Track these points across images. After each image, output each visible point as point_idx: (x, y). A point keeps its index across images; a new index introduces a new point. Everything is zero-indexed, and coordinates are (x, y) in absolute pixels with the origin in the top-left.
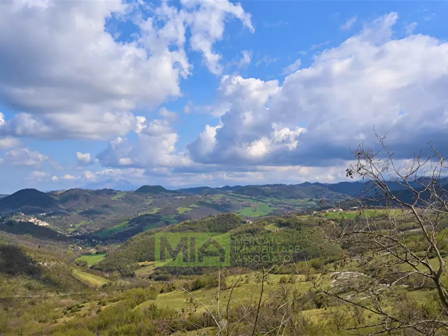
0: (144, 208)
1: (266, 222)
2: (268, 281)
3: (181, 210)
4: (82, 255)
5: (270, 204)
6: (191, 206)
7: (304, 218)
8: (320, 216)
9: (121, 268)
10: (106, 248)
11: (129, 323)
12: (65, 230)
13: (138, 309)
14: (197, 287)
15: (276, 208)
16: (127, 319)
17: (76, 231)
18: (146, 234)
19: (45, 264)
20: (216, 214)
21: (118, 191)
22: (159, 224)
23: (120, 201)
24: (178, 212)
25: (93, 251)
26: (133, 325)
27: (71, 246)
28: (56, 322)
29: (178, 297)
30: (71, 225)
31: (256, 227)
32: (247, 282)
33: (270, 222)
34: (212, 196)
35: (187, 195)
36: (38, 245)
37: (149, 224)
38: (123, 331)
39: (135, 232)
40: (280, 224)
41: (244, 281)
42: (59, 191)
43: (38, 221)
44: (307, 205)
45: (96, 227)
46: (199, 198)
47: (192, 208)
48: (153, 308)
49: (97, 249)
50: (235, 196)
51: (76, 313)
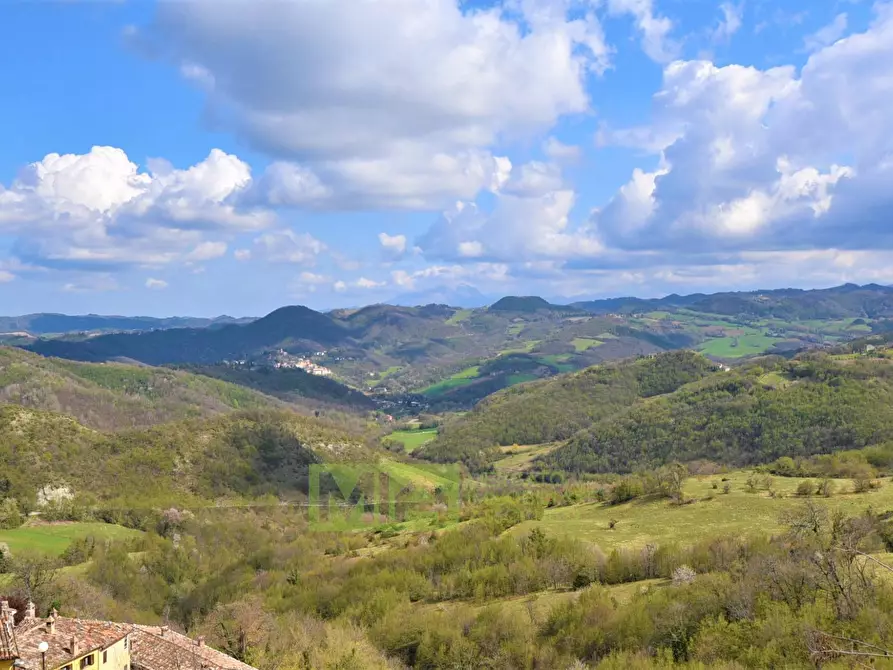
0: (506, 341)
1: (761, 369)
2: (772, 489)
3: (581, 345)
4: (396, 430)
5: (766, 330)
6: (601, 337)
7: (845, 361)
8: (881, 356)
9: (468, 457)
10: (438, 418)
11: (492, 564)
12: (360, 383)
13: (509, 537)
14: (622, 497)
15: (780, 340)
16: (488, 555)
17: (382, 386)
18: (514, 392)
19: (330, 447)
20: (653, 353)
21: (455, 308)
22: (537, 372)
23: (459, 328)
24: (574, 347)
25: (414, 422)
26: (500, 569)
27: (374, 412)
28: (355, 555)
29: (583, 516)
30: (372, 374)
31: (740, 378)
32: (726, 491)
33: (769, 368)
34: (642, 317)
35: (591, 315)
36: (313, 412)
37: (517, 372)
38: (481, 578)
39: (490, 388)
40: (793, 374)
41: (720, 490)
42: (347, 309)
43: (312, 365)
44: (852, 332)
45: (418, 378)
46: (618, 320)
47: (603, 340)
48: (537, 536)
49: (420, 419)
50: (692, 315)
51: (392, 539)
